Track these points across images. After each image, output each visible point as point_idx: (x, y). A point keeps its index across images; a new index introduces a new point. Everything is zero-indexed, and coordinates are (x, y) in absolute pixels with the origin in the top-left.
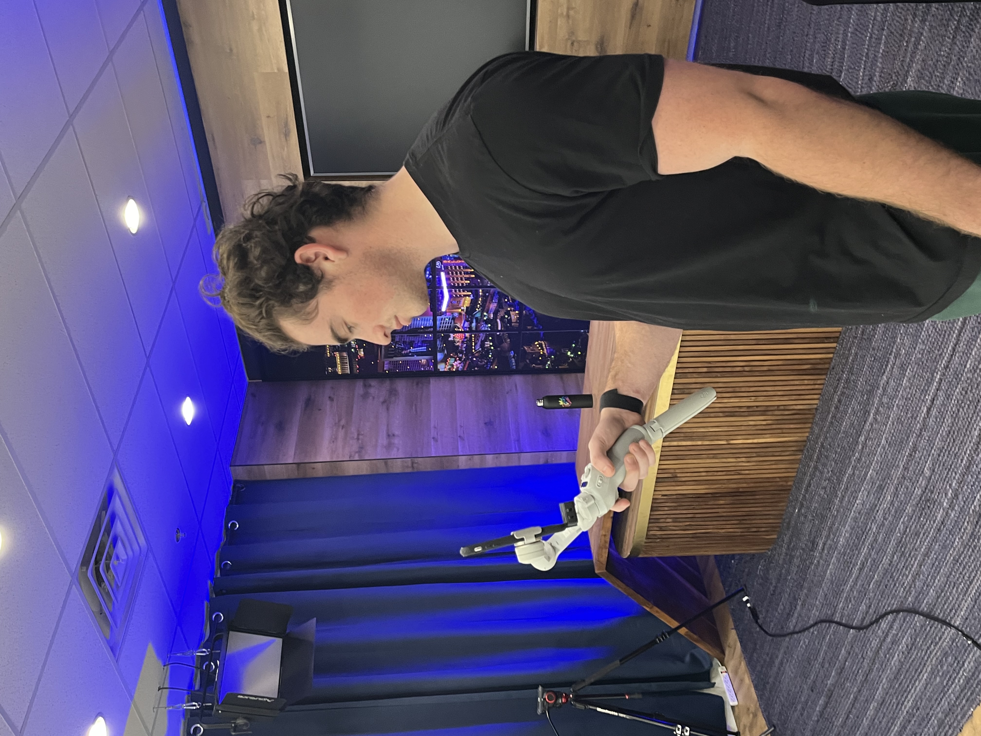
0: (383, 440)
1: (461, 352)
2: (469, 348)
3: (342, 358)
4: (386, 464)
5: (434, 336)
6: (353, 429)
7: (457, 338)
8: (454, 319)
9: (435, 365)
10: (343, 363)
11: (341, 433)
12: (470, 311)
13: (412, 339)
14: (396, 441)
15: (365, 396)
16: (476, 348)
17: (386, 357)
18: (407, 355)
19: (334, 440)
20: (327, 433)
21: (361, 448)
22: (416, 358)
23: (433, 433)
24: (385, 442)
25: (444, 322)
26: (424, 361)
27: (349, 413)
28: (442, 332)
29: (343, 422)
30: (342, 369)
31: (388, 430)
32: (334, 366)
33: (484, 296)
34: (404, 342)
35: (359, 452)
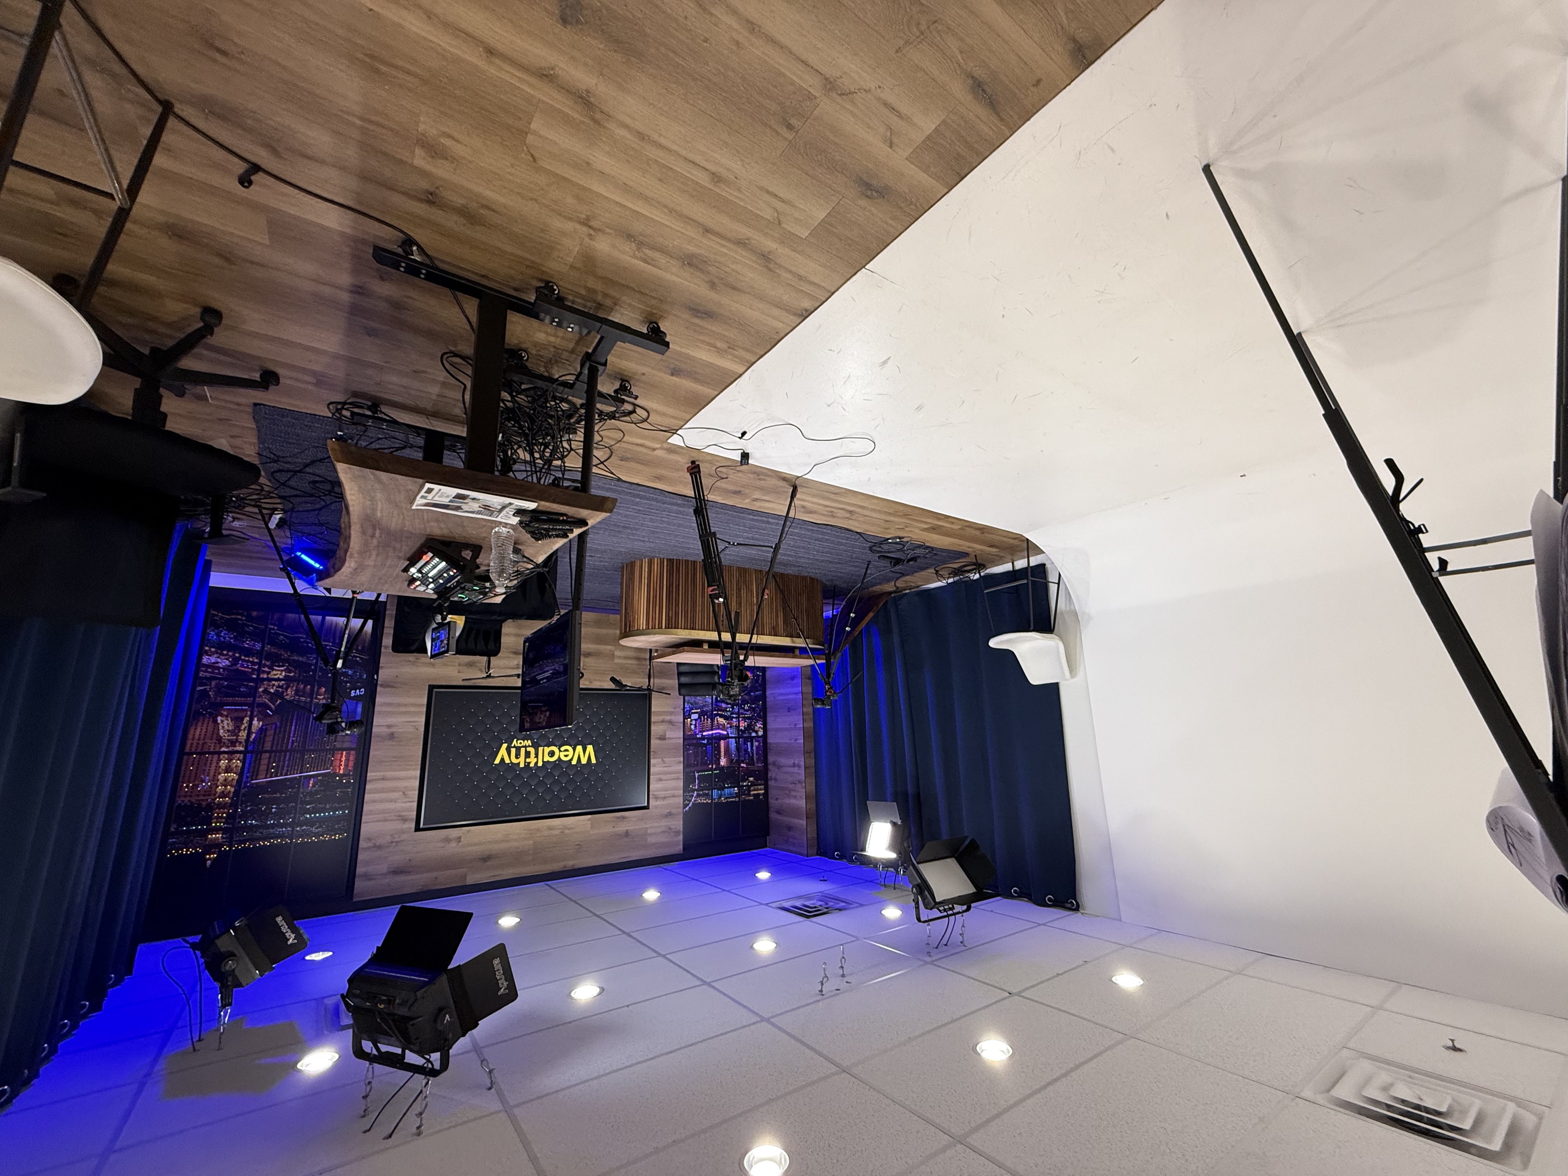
0: (796, 770)
1: (751, 722)
2: (749, 718)
3: (754, 790)
4: (808, 768)
5: (741, 738)
6: (791, 786)
7: (743, 725)
8: (731, 727)
9: (758, 737)
10: (758, 790)
11: (793, 793)
12: (726, 718)
13: (743, 750)
14: (796, 762)
15: (776, 780)
16: (748, 714)
17: (753, 764)
18: (753, 753)
19: (795, 797)
20: (793, 801)
21: (800, 782)
22: (754, 748)
23: (793, 741)
24: (797, 768)
25: (732, 733)
26: (757, 744)
27: (782, 789)
28: (738, 734)
29: (788, 792)
30: (761, 790)
31: (791, 767)
32: (759, 795)
33: (718, 711)
34: (745, 754)
35: (801, 783)
